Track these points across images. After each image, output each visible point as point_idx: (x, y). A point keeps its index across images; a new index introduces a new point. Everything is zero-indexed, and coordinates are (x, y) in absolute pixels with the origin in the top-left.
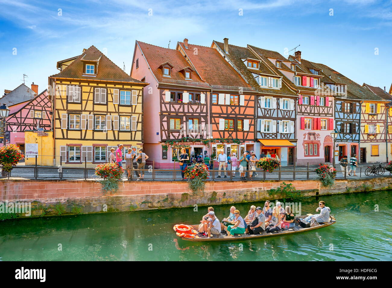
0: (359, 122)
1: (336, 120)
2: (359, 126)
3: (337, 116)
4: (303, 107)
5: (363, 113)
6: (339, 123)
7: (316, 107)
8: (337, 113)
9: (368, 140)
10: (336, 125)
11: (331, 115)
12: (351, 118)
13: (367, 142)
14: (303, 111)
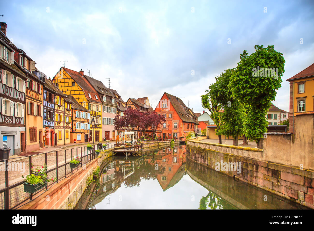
0: (54, 111)
1: (44, 108)
2: (54, 115)
3: (44, 105)
4: (28, 90)
5: (56, 104)
6: (45, 110)
7: (34, 93)
8: (44, 101)
9: (57, 127)
10: (44, 112)
11: (41, 103)
12: (51, 107)
13: (57, 128)
14: (28, 95)
